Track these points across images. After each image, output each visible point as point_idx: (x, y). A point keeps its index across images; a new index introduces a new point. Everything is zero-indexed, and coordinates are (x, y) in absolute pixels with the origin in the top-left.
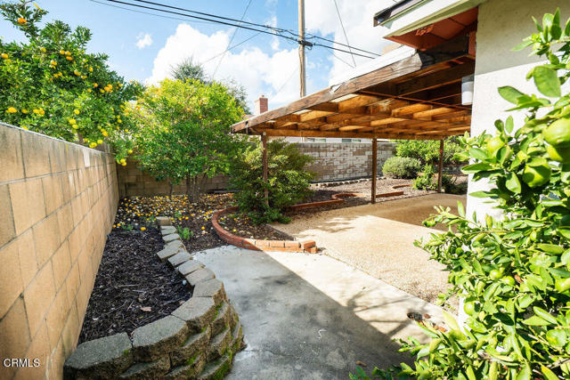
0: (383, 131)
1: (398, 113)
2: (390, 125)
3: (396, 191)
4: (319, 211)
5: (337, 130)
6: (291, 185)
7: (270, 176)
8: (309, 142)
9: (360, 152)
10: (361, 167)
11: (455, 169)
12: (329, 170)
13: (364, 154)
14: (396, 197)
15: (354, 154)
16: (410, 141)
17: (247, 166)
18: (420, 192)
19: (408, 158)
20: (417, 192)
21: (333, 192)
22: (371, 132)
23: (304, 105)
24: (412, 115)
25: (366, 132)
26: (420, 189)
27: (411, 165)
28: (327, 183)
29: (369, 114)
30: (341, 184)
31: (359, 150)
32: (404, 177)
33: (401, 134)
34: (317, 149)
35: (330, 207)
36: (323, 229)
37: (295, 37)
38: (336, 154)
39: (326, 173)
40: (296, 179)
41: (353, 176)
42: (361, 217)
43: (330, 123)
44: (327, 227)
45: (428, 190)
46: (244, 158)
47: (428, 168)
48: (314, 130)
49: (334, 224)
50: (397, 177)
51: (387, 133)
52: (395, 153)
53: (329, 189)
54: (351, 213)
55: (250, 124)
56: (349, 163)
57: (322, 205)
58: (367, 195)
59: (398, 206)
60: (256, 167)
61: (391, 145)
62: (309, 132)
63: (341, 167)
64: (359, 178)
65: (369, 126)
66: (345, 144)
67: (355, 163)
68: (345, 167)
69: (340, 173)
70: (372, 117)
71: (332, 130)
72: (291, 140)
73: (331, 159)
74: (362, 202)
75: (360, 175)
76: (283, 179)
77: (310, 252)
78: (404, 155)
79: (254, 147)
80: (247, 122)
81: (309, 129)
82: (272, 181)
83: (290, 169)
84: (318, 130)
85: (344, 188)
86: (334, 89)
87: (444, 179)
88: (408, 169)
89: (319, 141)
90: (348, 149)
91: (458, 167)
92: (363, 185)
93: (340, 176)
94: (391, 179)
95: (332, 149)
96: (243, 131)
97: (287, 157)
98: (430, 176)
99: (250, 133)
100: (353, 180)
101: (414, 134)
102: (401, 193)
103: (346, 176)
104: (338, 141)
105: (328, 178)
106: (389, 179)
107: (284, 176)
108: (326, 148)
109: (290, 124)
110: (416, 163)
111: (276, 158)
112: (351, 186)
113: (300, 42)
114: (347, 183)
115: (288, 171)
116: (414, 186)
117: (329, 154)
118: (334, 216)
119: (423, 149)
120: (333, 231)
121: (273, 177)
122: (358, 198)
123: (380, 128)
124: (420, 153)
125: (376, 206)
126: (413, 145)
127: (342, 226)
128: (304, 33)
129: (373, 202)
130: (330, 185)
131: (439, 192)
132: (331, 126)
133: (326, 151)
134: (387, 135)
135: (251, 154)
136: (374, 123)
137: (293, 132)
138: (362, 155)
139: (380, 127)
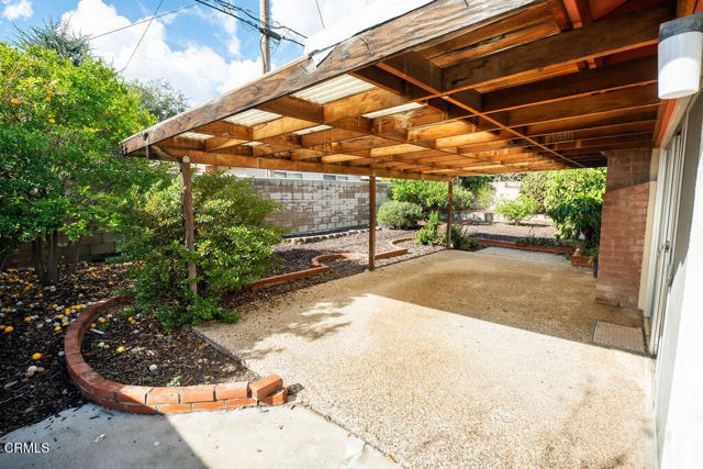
0: (385, 165)
1: (419, 137)
2: (397, 157)
3: (398, 248)
4: (292, 290)
5: (319, 160)
6: (238, 253)
7: (198, 238)
8: (279, 177)
9: (349, 194)
10: (350, 214)
11: (456, 216)
12: (307, 218)
13: (353, 197)
14: (399, 258)
15: (341, 196)
16: (408, 181)
17: (149, 220)
18: (426, 248)
19: (406, 203)
20: (423, 249)
21: (313, 253)
22: (368, 166)
23: (251, 97)
24: (434, 142)
25: (360, 166)
26: (425, 244)
27: (411, 212)
28: (304, 238)
29: (376, 133)
30: (325, 238)
31: (347, 192)
32: (403, 227)
33: (406, 171)
34: (289, 188)
35: (309, 280)
36: (298, 332)
37: (255, 22)
38: (317, 195)
39: (303, 222)
40: (248, 242)
41: (340, 225)
42: (358, 300)
43: (308, 148)
44: (305, 327)
45: (434, 245)
46: (144, 202)
47: (434, 216)
48: (282, 158)
49: (316, 318)
50: (396, 228)
51: (388, 169)
52: (390, 195)
53: (307, 247)
54: (342, 291)
55: (152, 139)
56: (334, 208)
57: (298, 278)
58: (360, 255)
59: (405, 273)
60: (168, 222)
61: (385, 186)
62: (272, 161)
63: (323, 214)
64: (347, 229)
65: (369, 156)
66: (328, 182)
67: (342, 207)
68: (329, 214)
69: (322, 222)
70: (378, 140)
71: (311, 160)
72: (241, 174)
73: (310, 203)
74: (357, 268)
75: (347, 224)
76: (224, 242)
77: (271, 404)
78: (401, 200)
79: (166, 184)
80: (146, 135)
81: (272, 156)
82: (203, 248)
83: (238, 225)
84: (289, 159)
85: (328, 245)
86: (317, 59)
87: (453, 231)
88: (408, 217)
89: (292, 176)
90: (333, 190)
91: (459, 214)
92: (353, 240)
93: (323, 227)
94: (387, 230)
95: (310, 189)
96: (140, 153)
97: (229, 203)
98: (436, 227)
99: (154, 156)
100: (340, 231)
101: (420, 173)
102: (405, 252)
103: (331, 226)
104: (318, 177)
105: (304, 229)
106: (386, 231)
107: (225, 238)
108: (302, 188)
109: (233, 142)
110: (417, 210)
111: (210, 204)
112: (338, 241)
113: (261, 30)
114: (332, 237)
115: (234, 229)
116: (418, 241)
117: (307, 196)
118: (317, 298)
119: (423, 192)
120: (316, 336)
121: (205, 239)
122: (349, 262)
123: (382, 162)
124: (420, 197)
125: (376, 274)
126: (410, 185)
127: (331, 322)
128: (267, 19)
129: (371, 267)
130: (308, 241)
131: (448, 248)
132: (309, 153)
133: (302, 191)
134: (387, 172)
135: (157, 196)
136: (376, 152)
137: (243, 159)
138: (350, 197)
139: (382, 160)
